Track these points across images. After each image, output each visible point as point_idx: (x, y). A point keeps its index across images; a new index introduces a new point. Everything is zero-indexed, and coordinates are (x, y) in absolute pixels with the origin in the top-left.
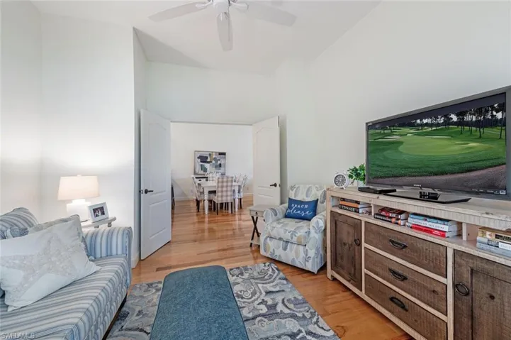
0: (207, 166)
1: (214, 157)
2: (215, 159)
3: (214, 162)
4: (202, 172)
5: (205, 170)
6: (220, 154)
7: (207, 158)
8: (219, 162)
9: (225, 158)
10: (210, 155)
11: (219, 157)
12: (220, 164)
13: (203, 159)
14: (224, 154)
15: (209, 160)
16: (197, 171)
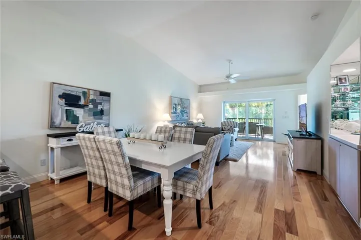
0: (79, 112)
1: (92, 97)
2: (93, 101)
3: (91, 106)
4: (69, 124)
5: (75, 120)
6: (103, 94)
7: (79, 98)
8: (100, 107)
9: (109, 101)
10: (84, 93)
11: (99, 99)
12: (102, 112)
13: (71, 100)
14: (108, 95)
15: (82, 102)
16: (57, 121)
